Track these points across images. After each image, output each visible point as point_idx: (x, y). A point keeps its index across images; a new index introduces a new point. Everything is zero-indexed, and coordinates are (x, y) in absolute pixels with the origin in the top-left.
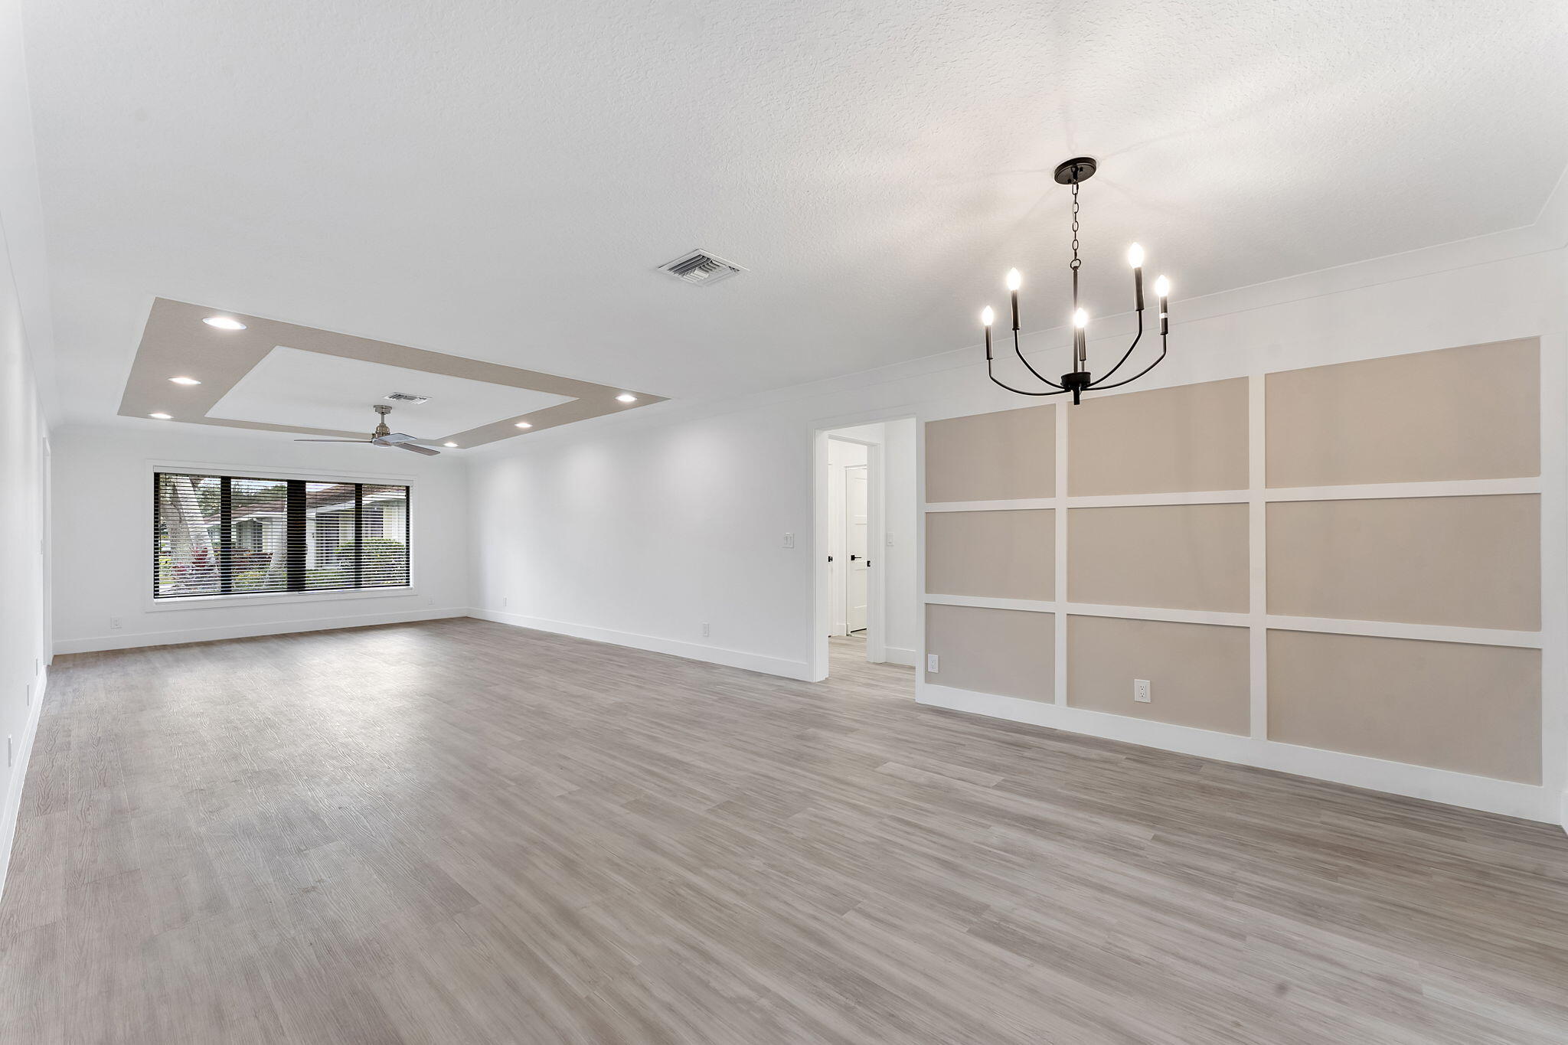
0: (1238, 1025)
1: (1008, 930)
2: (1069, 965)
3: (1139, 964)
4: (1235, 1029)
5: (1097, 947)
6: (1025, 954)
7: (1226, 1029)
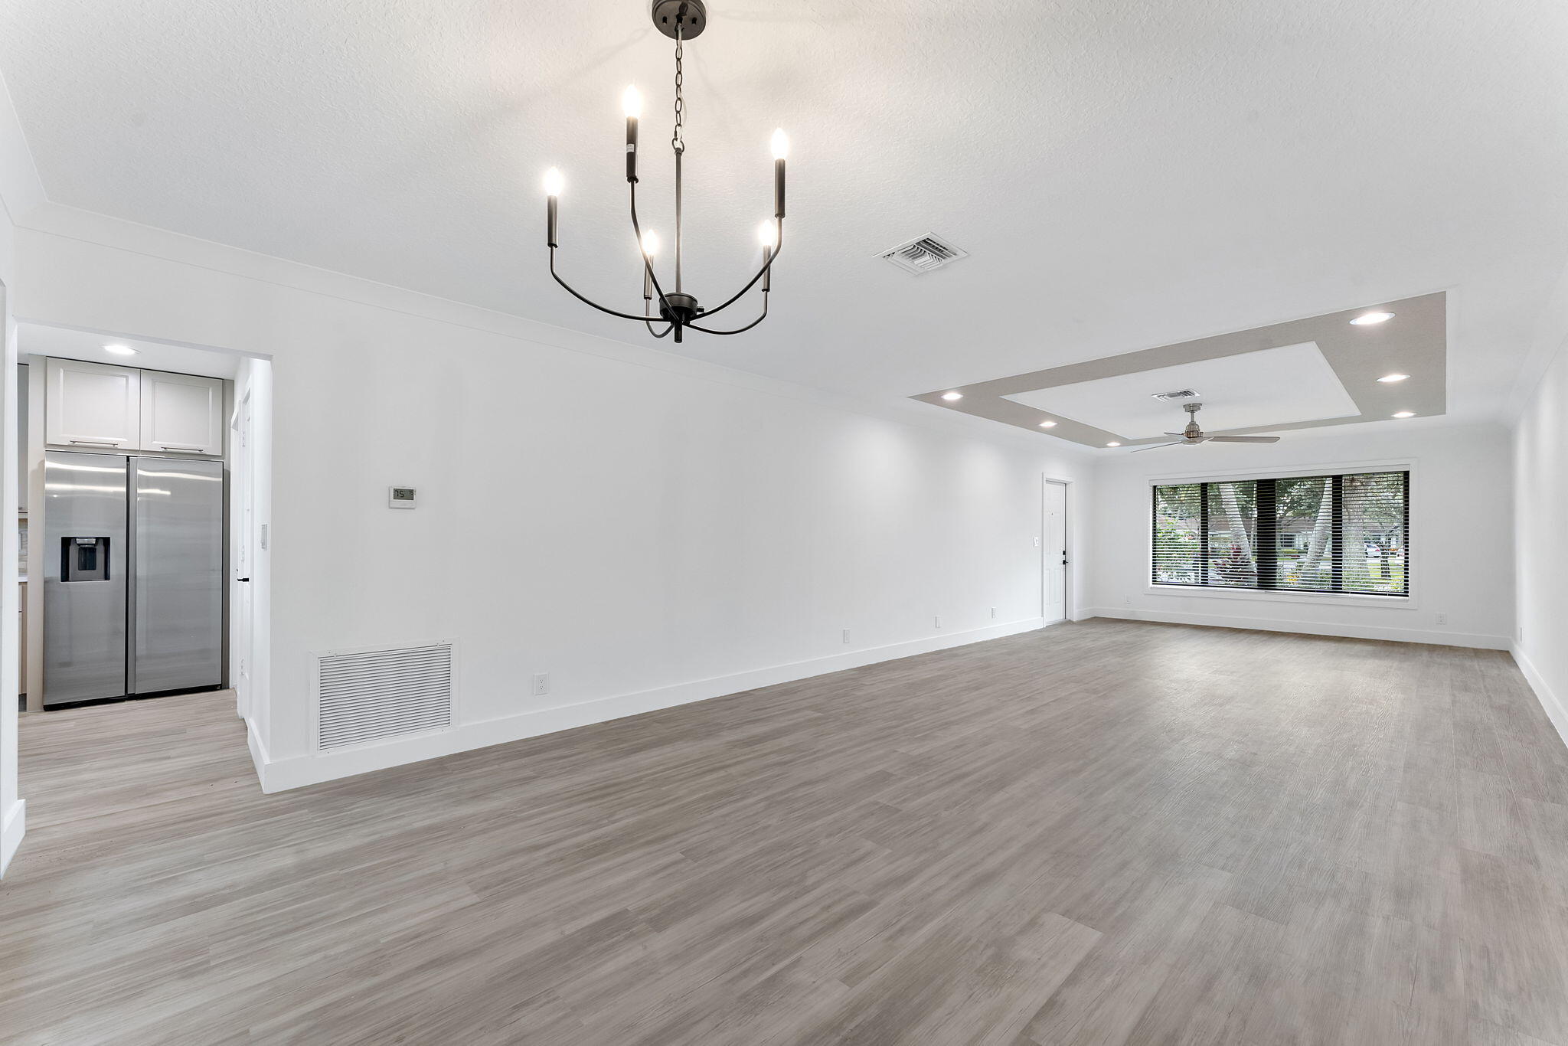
0: (399, 1040)
1: (616, 934)
2: (548, 956)
3: (515, 1007)
4: (398, 1034)
5: (556, 986)
6: (579, 933)
7: (404, 1027)
